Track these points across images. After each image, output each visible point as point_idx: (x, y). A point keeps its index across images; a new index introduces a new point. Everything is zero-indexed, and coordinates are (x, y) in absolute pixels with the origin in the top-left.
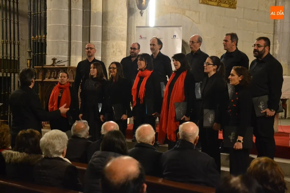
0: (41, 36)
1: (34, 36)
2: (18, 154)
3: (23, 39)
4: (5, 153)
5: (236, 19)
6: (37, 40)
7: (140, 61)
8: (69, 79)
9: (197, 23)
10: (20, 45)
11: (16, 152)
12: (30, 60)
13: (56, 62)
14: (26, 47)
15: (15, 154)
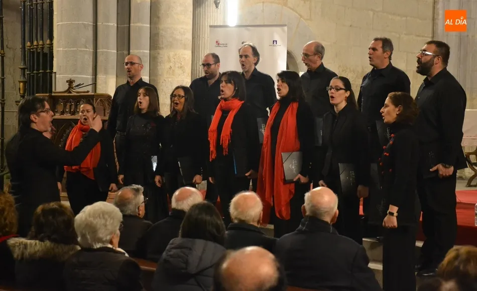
0: (43, 42)
1: (30, 42)
2: (36, 244)
3: (9, 46)
4: (14, 244)
5: (371, 13)
6: (37, 48)
7: (226, 83)
8: (96, 114)
9: (307, 19)
10: (4, 58)
11: (33, 242)
12: (25, 83)
13: (74, 86)
14: (14, 60)
15: (31, 244)
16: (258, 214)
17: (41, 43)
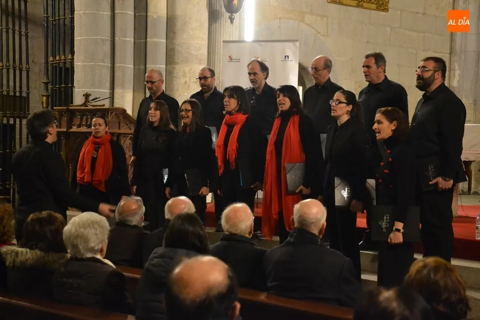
0: (65, 57)
1: (53, 56)
2: (27, 252)
3: (35, 62)
4: (5, 251)
5: (388, 29)
6: (59, 63)
8: (108, 127)
9: (324, 35)
10: (30, 72)
11: (24, 250)
12: (48, 97)
13: (90, 100)
14: (40, 75)
15: (22, 252)
16: (249, 226)
17: (63, 57)
